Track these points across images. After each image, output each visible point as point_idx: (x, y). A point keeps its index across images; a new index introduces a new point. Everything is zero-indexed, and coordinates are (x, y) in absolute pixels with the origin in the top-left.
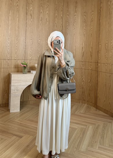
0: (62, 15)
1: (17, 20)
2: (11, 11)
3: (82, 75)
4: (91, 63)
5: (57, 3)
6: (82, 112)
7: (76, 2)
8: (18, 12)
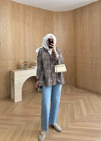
1: (18, 28)
7: (58, 15)
8: (19, 22)
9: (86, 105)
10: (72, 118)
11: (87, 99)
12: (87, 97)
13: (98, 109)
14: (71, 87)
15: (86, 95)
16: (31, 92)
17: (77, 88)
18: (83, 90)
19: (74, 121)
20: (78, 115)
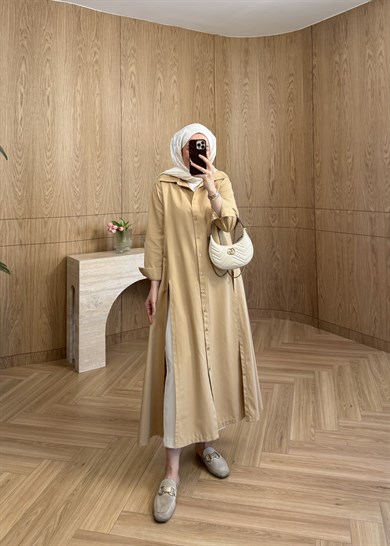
0: (211, 85)
1: (97, 102)
2: (79, 80)
3: (273, 243)
4: (294, 211)
5: (197, 54)
6: (286, 341)
8: (99, 80)
10: (277, 435)
12: (352, 362)
14: (298, 323)
15: (350, 357)
17: (318, 327)
18: (340, 335)
19: (284, 445)
20: (301, 425)
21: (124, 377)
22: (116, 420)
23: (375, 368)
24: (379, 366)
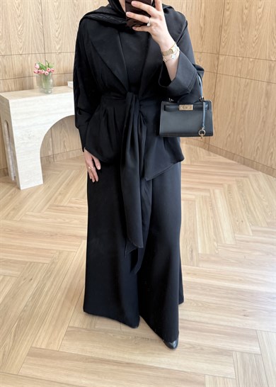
9: (231, 209)
10: (188, 248)
11: (235, 188)
12: (237, 181)
13: (268, 223)
14: (192, 146)
15: (235, 176)
16: (73, 159)
17: (208, 150)
18: (225, 157)
19: (195, 258)
20: (206, 239)
21: (60, 194)
22: (56, 234)
23: (255, 187)
24: (259, 185)
